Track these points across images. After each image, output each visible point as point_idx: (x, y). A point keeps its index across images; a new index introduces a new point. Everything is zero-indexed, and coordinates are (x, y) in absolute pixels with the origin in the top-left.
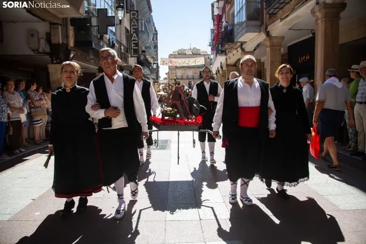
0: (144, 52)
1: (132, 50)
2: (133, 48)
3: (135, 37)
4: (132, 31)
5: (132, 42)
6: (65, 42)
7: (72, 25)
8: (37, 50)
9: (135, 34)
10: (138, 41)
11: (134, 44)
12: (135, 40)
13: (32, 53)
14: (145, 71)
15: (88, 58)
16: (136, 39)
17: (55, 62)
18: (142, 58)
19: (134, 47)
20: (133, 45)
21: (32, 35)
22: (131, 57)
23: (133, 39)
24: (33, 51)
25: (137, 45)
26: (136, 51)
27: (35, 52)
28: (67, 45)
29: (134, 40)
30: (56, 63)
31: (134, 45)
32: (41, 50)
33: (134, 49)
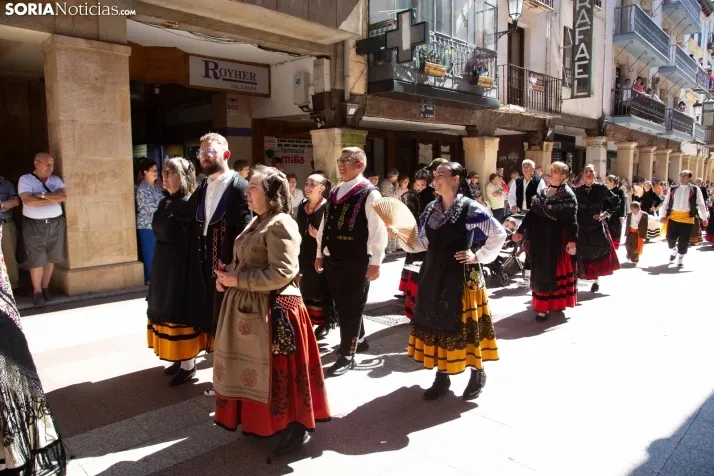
0: (641, 80)
1: (576, 82)
2: (577, 76)
3: (582, 52)
4: (578, 37)
5: (577, 64)
6: (338, 87)
7: (359, 52)
8: (307, 107)
9: (583, 45)
10: (590, 60)
11: (580, 67)
12: (584, 59)
13: (299, 112)
15: (414, 111)
16: (586, 55)
17: (319, 125)
18: (627, 95)
19: (579, 74)
20: (577, 71)
21: (299, 82)
22: (573, 97)
23: (578, 56)
24: (301, 107)
25: (587, 69)
26: (583, 84)
27: (305, 109)
28: (342, 92)
29: (580, 59)
30: (322, 128)
31: (581, 71)
33: (579, 80)
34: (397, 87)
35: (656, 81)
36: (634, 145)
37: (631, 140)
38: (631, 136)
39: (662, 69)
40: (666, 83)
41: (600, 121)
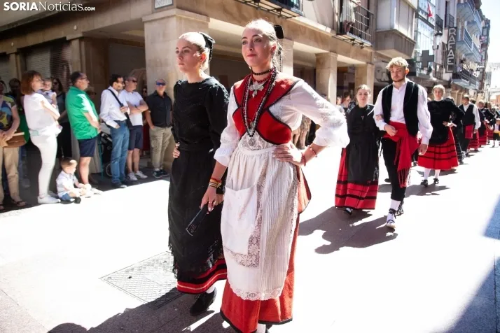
4: (449, 47)
9: (451, 51)
14: (463, 83)
18: (459, 70)
20: (448, 61)
21: (379, 71)
22: (446, 72)
26: (451, 67)
32: (383, 80)
34: (417, 75)
35: (465, 60)
36: (457, 92)
37: (456, 89)
38: (457, 87)
39: (466, 55)
40: (468, 61)
41: (450, 81)
